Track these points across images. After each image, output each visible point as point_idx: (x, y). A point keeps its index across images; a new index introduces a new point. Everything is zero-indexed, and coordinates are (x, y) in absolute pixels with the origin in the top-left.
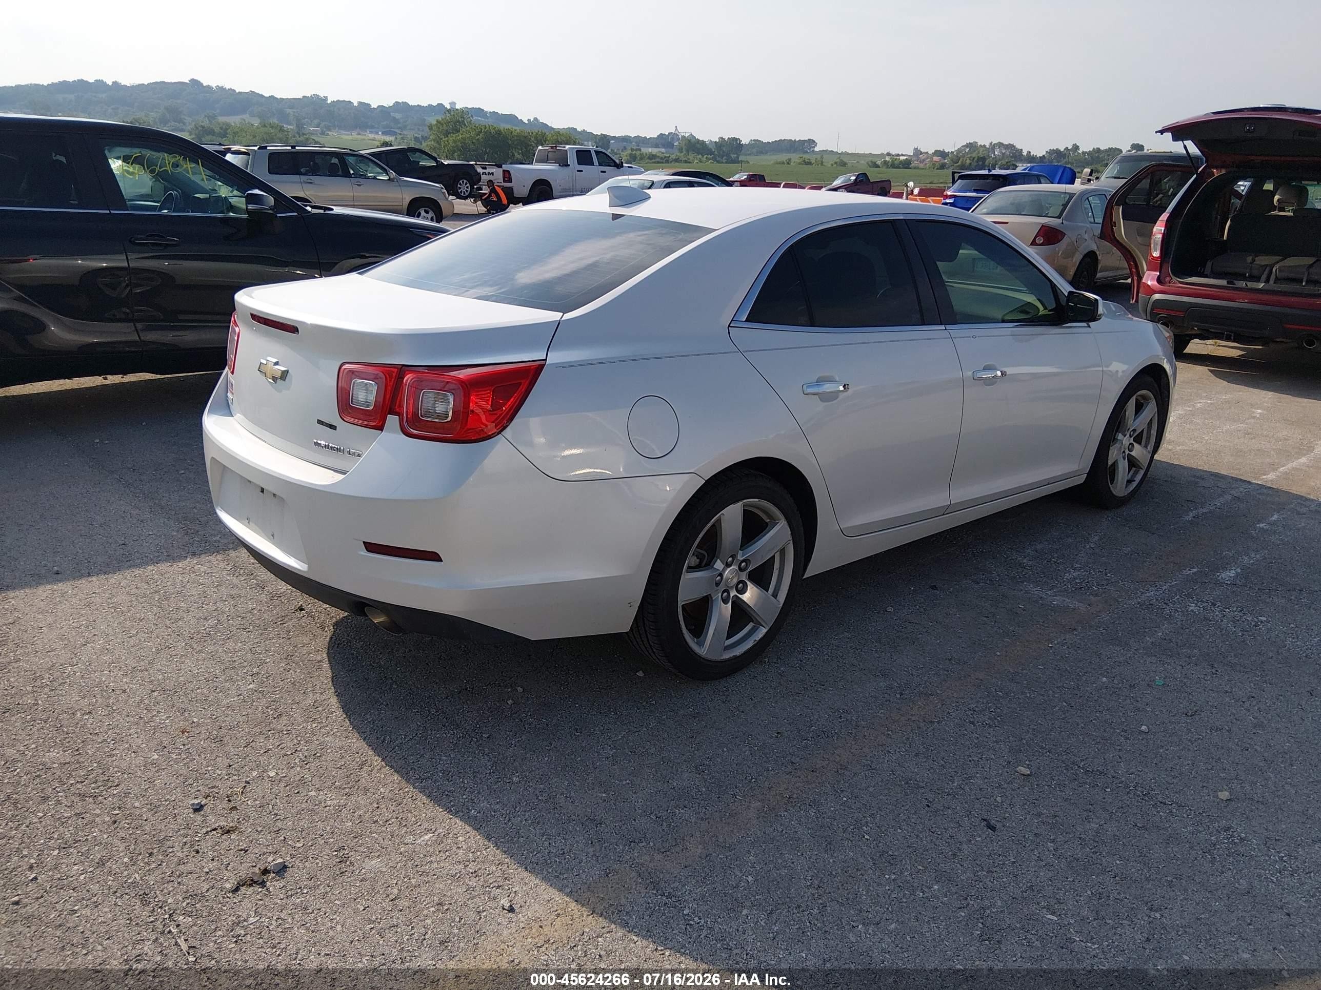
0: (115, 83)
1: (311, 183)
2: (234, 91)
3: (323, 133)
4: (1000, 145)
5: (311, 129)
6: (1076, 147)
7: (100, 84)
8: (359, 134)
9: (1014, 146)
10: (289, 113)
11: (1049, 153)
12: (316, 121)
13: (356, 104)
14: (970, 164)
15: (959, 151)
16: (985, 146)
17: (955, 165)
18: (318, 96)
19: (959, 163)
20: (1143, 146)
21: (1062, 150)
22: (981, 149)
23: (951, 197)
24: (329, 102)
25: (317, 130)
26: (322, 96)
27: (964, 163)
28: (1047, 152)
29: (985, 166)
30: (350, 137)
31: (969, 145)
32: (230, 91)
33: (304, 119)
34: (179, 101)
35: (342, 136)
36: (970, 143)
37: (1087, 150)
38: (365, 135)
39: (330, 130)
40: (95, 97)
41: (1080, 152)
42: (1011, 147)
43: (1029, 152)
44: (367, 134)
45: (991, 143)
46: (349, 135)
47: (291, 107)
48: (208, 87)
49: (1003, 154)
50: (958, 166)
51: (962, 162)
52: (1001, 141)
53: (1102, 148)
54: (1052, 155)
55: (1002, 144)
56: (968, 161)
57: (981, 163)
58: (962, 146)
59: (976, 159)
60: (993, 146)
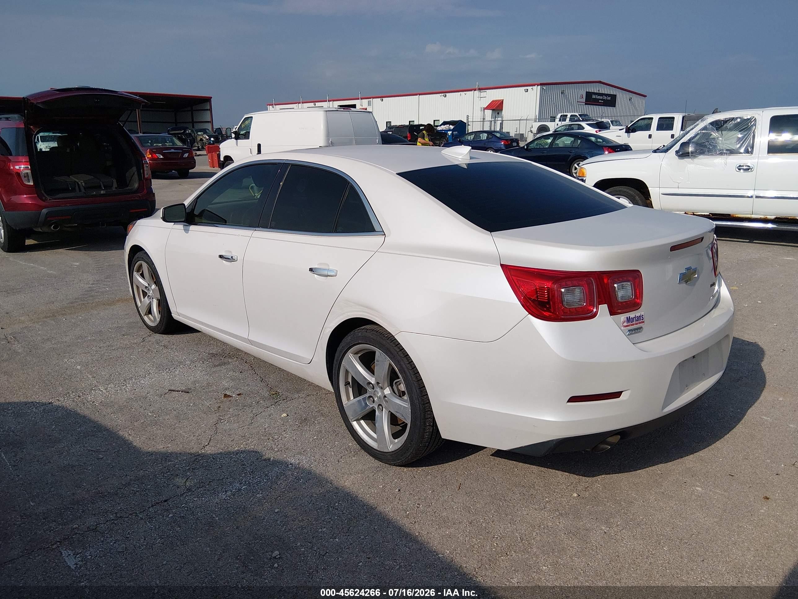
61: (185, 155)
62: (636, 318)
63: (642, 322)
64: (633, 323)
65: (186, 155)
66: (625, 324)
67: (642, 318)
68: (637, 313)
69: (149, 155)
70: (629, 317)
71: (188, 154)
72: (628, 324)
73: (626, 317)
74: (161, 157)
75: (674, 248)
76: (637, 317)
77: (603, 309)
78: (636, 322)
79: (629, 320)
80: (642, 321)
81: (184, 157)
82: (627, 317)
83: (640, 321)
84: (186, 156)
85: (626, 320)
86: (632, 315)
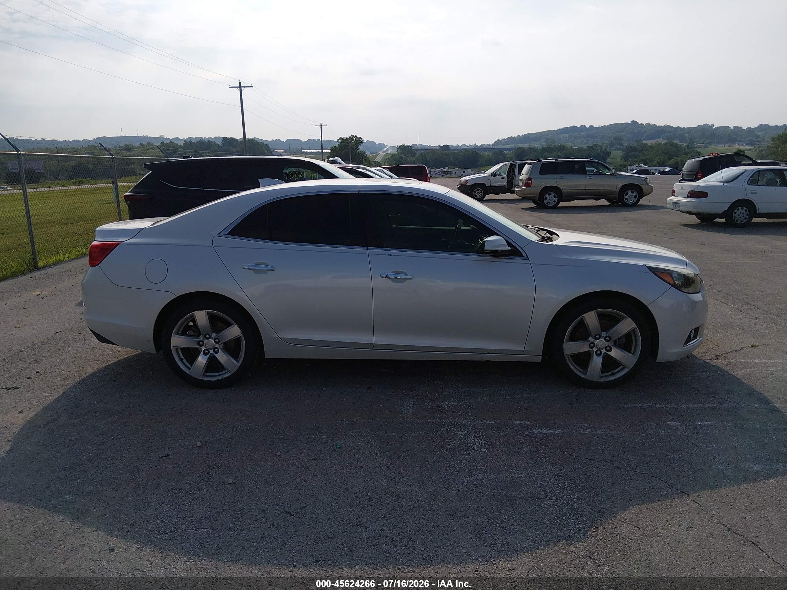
0: (591, 126)
1: (561, 178)
2: (656, 125)
3: (706, 147)
5: (699, 144)
7: (583, 127)
8: (730, 146)
10: (687, 136)
12: (702, 140)
13: (732, 128)
18: (708, 124)
24: (714, 128)
25: (702, 145)
26: (710, 125)
30: (723, 148)
32: (654, 126)
33: (695, 139)
34: (623, 134)
35: (718, 148)
38: (734, 146)
39: (710, 145)
40: (579, 134)
44: (735, 146)
46: (723, 147)
47: (688, 133)
48: (642, 124)
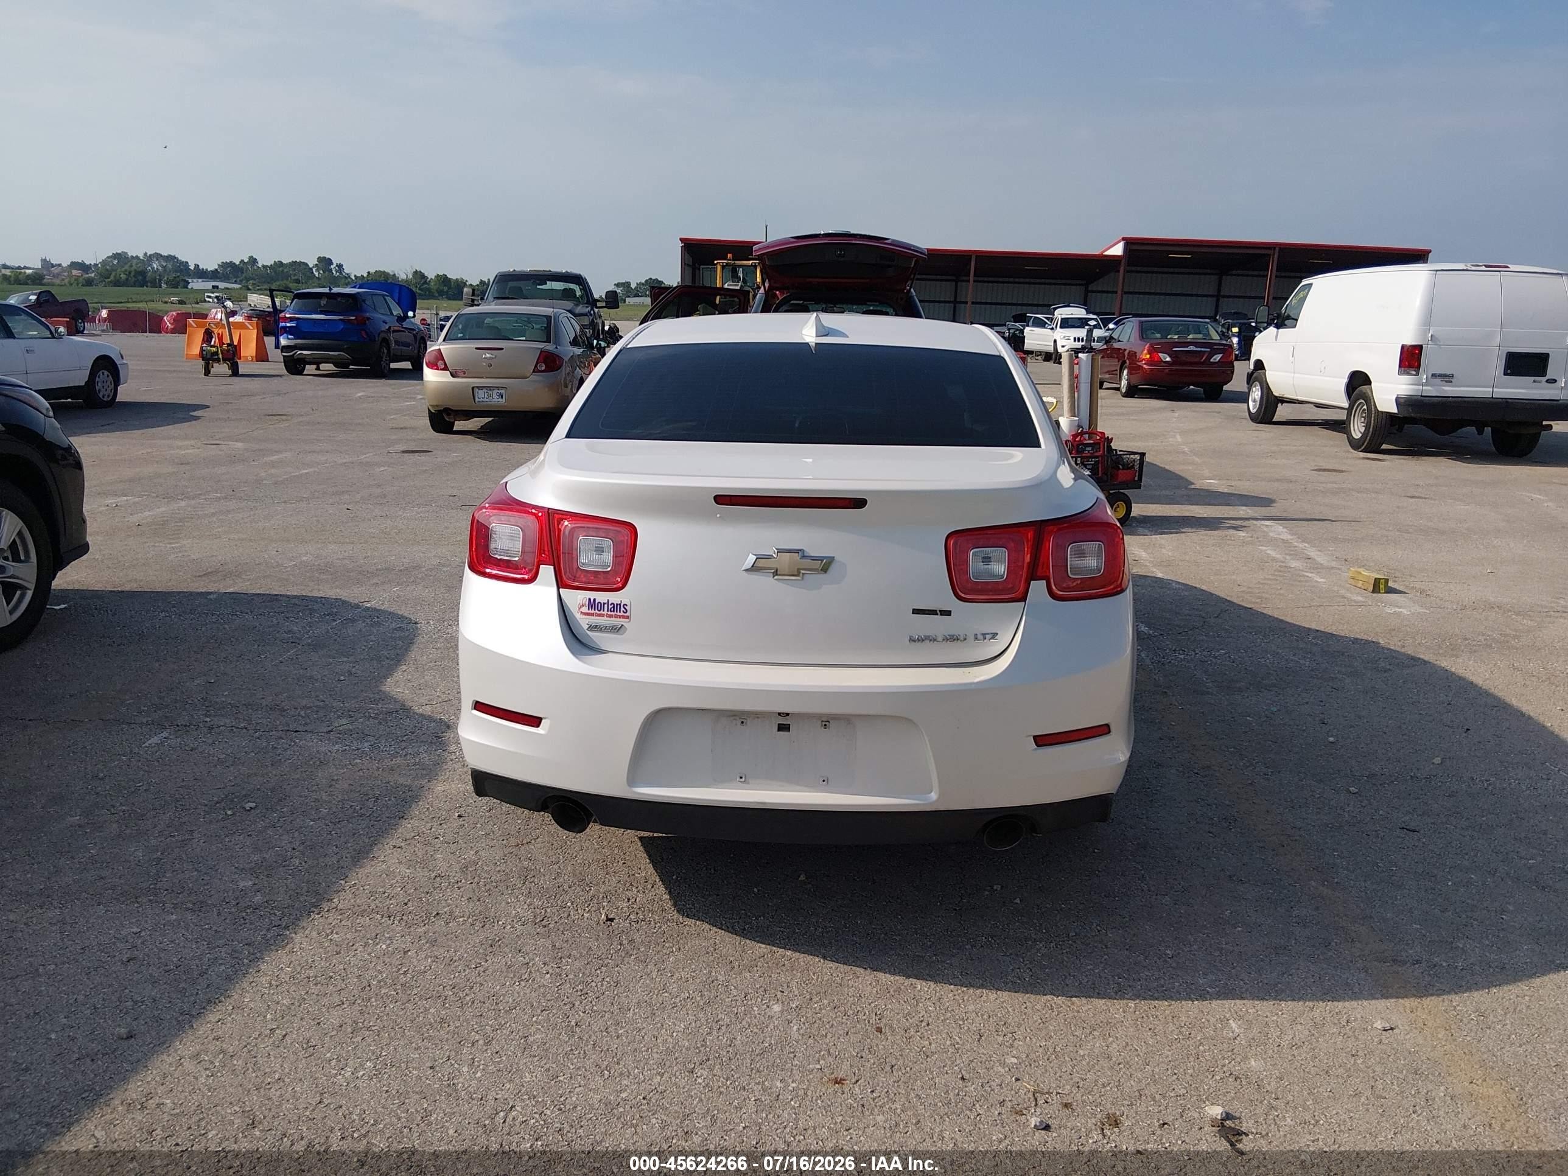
4: (158, 256)
6: (253, 261)
9: (177, 259)
11: (222, 266)
14: (127, 279)
15: (104, 262)
16: (137, 257)
17: (107, 280)
19: (112, 277)
20: (331, 260)
21: (238, 263)
22: (135, 261)
23: (291, 319)
27: (118, 278)
28: (219, 265)
29: (147, 282)
31: (116, 256)
36: (117, 253)
37: (269, 264)
41: (260, 265)
42: (171, 258)
43: (197, 266)
45: (146, 254)
49: (164, 267)
50: (111, 282)
51: (115, 277)
52: (158, 252)
53: (285, 262)
54: (226, 269)
55: (161, 256)
56: (123, 276)
57: (140, 278)
58: (108, 257)
59: (132, 274)
60: (150, 258)
61: (1214, 357)
62: (610, 607)
63: (623, 616)
64: (602, 612)
65: (1218, 357)
66: (585, 609)
67: (622, 609)
68: (614, 598)
69: (1146, 354)
70: (595, 600)
71: (1221, 355)
72: (590, 611)
73: (588, 598)
74: (1168, 359)
75: (722, 499)
76: (612, 604)
77: (547, 572)
78: (609, 613)
79: (592, 604)
80: (622, 613)
81: (1212, 360)
82: (590, 599)
83: (618, 613)
84: (1217, 360)
85: (587, 603)
86: (601, 597)
